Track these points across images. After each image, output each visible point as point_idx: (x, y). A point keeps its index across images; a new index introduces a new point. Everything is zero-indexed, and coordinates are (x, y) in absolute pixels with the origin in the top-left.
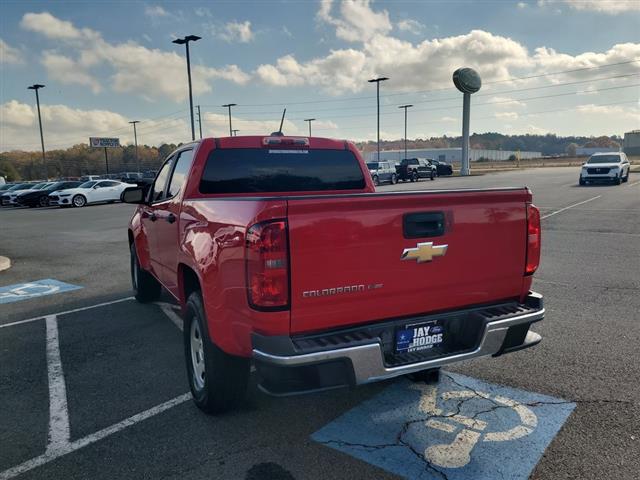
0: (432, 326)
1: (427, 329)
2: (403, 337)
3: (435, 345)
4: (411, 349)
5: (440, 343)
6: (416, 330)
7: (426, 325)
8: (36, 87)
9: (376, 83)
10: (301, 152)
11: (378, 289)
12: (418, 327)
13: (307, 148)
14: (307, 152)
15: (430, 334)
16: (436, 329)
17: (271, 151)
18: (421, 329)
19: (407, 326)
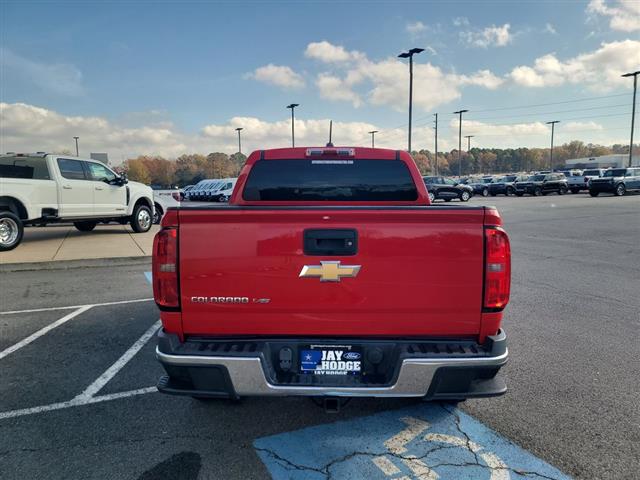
0: (346, 351)
1: (339, 354)
2: (308, 357)
3: (350, 373)
4: (319, 371)
5: (357, 372)
6: (324, 352)
7: (339, 349)
8: (292, 106)
9: (633, 77)
10: (345, 162)
11: (264, 304)
12: (328, 350)
13: (351, 158)
14: (352, 162)
15: (344, 359)
16: (350, 355)
17: (313, 162)
18: (331, 353)
19: (312, 347)
